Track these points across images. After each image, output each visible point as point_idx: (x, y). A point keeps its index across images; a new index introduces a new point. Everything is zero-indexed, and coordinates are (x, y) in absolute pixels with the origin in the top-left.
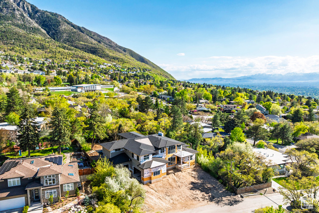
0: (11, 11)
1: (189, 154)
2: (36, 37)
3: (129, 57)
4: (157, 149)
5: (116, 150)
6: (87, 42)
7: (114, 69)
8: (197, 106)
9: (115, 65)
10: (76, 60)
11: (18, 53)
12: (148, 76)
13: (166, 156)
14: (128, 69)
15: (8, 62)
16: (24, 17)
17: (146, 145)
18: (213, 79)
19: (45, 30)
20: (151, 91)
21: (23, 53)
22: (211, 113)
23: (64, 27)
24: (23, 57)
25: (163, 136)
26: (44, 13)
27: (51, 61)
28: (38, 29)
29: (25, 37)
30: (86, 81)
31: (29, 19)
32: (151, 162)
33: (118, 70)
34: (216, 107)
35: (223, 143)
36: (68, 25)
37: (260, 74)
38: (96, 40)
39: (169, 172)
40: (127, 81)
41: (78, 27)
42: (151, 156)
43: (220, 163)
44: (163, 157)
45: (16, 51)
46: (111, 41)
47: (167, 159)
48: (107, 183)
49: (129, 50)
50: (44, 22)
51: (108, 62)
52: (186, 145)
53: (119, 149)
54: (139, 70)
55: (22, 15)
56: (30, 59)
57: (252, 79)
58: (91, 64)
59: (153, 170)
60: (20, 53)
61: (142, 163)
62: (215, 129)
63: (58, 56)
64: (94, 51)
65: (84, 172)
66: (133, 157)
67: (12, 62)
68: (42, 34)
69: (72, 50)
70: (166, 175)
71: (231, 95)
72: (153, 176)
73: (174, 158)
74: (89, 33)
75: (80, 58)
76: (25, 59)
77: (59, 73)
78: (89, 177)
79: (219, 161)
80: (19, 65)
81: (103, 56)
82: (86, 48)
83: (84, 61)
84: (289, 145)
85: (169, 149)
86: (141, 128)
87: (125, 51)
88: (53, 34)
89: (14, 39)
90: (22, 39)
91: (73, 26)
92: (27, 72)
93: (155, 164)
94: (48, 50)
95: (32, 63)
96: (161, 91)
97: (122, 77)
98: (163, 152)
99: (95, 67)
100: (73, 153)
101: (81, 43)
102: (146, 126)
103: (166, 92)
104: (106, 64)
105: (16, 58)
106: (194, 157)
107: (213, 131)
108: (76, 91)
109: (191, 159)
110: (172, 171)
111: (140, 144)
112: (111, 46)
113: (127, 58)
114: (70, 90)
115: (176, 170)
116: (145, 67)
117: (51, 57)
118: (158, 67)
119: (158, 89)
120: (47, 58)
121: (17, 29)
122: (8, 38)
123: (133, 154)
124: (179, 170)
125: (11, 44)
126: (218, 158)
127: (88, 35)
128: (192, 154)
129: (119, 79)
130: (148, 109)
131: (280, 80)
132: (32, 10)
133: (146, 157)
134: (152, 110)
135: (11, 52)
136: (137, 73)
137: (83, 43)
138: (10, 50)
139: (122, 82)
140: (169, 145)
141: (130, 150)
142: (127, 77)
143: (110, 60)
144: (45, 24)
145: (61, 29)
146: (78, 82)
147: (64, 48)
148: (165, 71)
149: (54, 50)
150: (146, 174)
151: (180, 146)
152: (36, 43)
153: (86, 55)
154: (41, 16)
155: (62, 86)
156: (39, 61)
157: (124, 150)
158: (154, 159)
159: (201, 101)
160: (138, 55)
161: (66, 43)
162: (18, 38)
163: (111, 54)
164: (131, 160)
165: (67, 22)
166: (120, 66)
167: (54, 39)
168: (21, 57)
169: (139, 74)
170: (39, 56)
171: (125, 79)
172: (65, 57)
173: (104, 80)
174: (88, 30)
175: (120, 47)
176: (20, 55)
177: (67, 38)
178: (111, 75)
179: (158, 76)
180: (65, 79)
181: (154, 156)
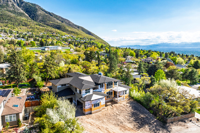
0: (6, 2)
1: (124, 89)
2: (22, 18)
3: (81, 31)
4: (97, 84)
5: (62, 85)
6: (54, 22)
7: (72, 38)
8: (126, 59)
9: (72, 36)
10: (47, 33)
11: (10, 29)
12: (93, 43)
13: (105, 91)
14: (80, 39)
15: (2, 33)
16: (14, 6)
17: (87, 81)
18: (134, 46)
19: (28, 14)
20: (95, 51)
21: (13, 28)
22: (136, 64)
23: (40, 12)
24: (13, 30)
25: (102, 75)
26: (27, 4)
27: (31, 33)
28: (23, 14)
29: (14, 18)
30: (52, 44)
31: (17, 7)
32: (91, 96)
33: (74, 39)
34: (139, 60)
35: (150, 81)
36: (43, 11)
37: (163, 43)
38: (60, 21)
39: (108, 104)
40: (79, 45)
41: (49, 12)
42: (91, 91)
43: (151, 97)
44: (102, 92)
45: (8, 27)
46: (70, 22)
47: (106, 93)
48: (48, 114)
49: (81, 27)
50: (27, 9)
51: (67, 34)
52: (121, 82)
53: (65, 85)
54: (87, 39)
55: (13, 5)
56: (17, 32)
57: (159, 46)
58: (57, 35)
59: (93, 103)
60: (11, 28)
61: (83, 96)
62: (141, 73)
63: (36, 30)
64: (59, 27)
65: (33, 103)
66: (76, 91)
67: (5, 33)
68: (25, 16)
69: (45, 27)
70: (104, 107)
71: (148, 53)
72: (93, 108)
73: (112, 92)
74: (56, 17)
75: (50, 31)
76: (14, 32)
77: (35, 40)
78: (36, 108)
79: (149, 95)
80: (10, 35)
81: (65, 30)
82: (53, 26)
83: (52, 34)
84: (196, 84)
85: (108, 85)
86: (86, 71)
87: (79, 28)
88: (33, 17)
89: (8, 20)
90: (13, 20)
91: (46, 12)
92: (13, 38)
93: (95, 97)
94: (30, 27)
95: (18, 34)
96: (101, 51)
97: (76, 43)
98: (103, 87)
99: (60, 37)
100: (29, 88)
101: (51, 22)
102: (90, 70)
103: (104, 51)
104: (66, 36)
105: (8, 31)
106: (128, 92)
107: (139, 74)
108: (45, 50)
109: (126, 93)
110: (110, 103)
111: (83, 80)
112: (70, 25)
113: (80, 32)
114: (40, 49)
115: (113, 102)
116: (91, 38)
117: (31, 31)
118: (100, 38)
119: (99, 50)
120: (28, 32)
121: (10, 14)
122: (3, 19)
123: (76, 89)
124: (116, 102)
125: (5, 23)
126: (148, 93)
127: (55, 18)
128: (126, 89)
129: (74, 44)
130: (92, 60)
131: (177, 46)
132: (19, 1)
133: (87, 91)
134: (94, 60)
135: (5, 27)
136: (86, 41)
137: (52, 23)
138: (5, 26)
139: (76, 46)
140: (107, 81)
141: (74, 85)
142: (80, 43)
143: (69, 33)
144: (28, 11)
145: (38, 13)
146: (46, 45)
147: (40, 25)
148: (104, 41)
149: (33, 27)
150: (87, 106)
151: (117, 82)
152: (21, 22)
153: (54, 30)
154: (25, 5)
155: (36, 47)
156: (23, 33)
157: (69, 85)
158: (94, 93)
159: (128, 57)
160: (87, 30)
161: (41, 23)
162: (10, 19)
163: (69, 29)
164: (75, 94)
165: (42, 9)
166: (75, 37)
167: (34, 20)
168: (11, 31)
169: (87, 42)
170: (23, 30)
171: (78, 44)
172: (40, 31)
173: (64, 44)
174: (55, 15)
175: (76, 26)
176: (11, 30)
177: (42, 19)
178: (69, 42)
179: (100, 43)
180: (38, 43)
181: (95, 90)
